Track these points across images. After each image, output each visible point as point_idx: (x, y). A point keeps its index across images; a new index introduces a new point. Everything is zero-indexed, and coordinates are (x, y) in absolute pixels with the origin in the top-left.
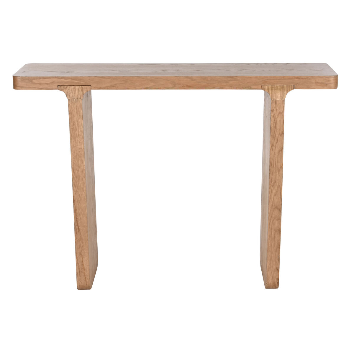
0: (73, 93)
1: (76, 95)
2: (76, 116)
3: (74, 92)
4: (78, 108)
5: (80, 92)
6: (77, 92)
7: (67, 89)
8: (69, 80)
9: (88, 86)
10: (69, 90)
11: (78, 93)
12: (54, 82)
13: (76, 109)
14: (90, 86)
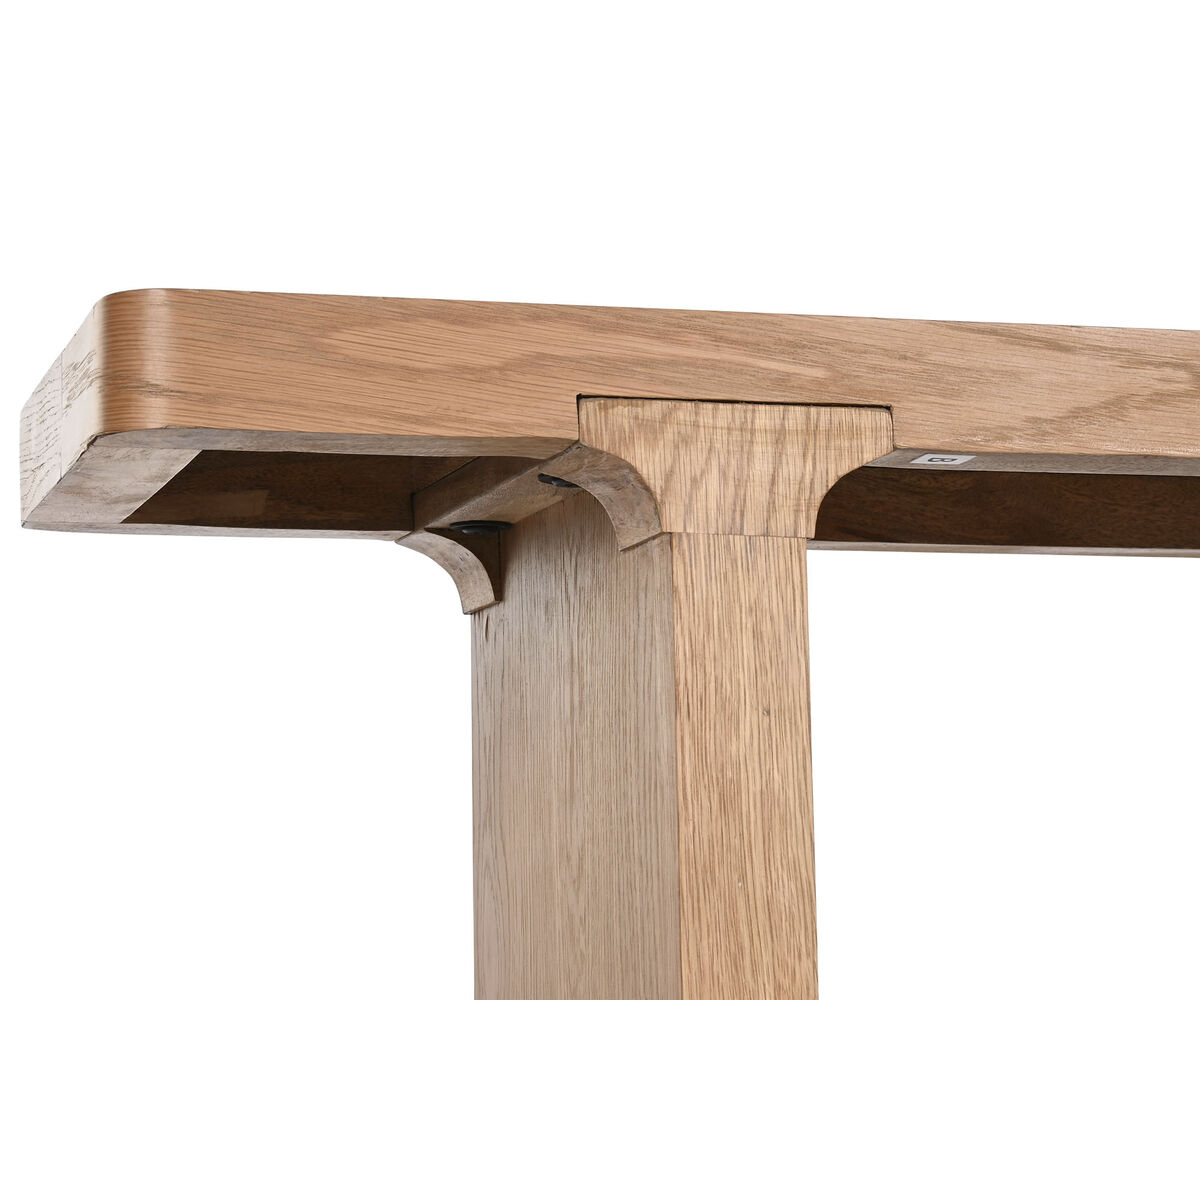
0: (723, 474)
1: (758, 495)
2: (749, 719)
3: (732, 472)
4: (766, 628)
5: (792, 468)
6: (761, 467)
7: (670, 434)
8: (686, 344)
9: (867, 414)
10: (684, 441)
11: (773, 482)
12: (544, 356)
13: (747, 639)
14: (885, 415)
